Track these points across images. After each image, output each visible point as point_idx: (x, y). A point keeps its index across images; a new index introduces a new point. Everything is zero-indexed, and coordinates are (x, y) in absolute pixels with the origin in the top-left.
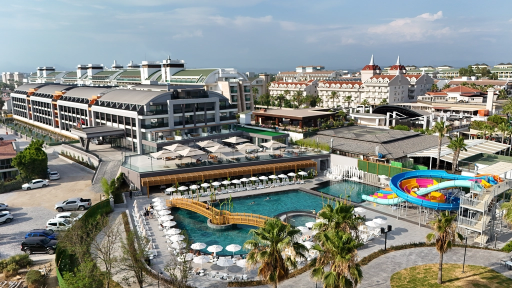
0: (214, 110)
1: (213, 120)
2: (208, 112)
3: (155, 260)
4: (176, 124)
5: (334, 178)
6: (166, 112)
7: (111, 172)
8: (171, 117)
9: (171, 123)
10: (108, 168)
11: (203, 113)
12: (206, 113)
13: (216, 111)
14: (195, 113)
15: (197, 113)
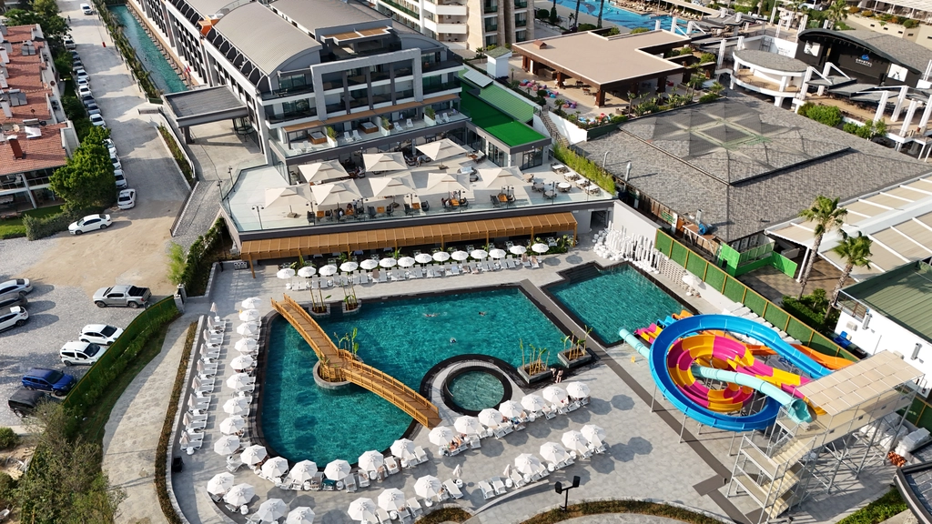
0: (411, 74)
1: (409, 94)
2: (397, 80)
3: (194, 457)
4: (330, 109)
5: (605, 257)
6: (309, 88)
7: (209, 208)
8: (319, 96)
9: (321, 109)
10: (206, 197)
11: (387, 82)
12: (393, 81)
13: (415, 77)
14: (369, 85)
15: (375, 84)
